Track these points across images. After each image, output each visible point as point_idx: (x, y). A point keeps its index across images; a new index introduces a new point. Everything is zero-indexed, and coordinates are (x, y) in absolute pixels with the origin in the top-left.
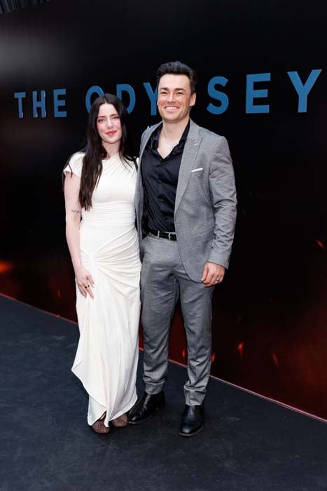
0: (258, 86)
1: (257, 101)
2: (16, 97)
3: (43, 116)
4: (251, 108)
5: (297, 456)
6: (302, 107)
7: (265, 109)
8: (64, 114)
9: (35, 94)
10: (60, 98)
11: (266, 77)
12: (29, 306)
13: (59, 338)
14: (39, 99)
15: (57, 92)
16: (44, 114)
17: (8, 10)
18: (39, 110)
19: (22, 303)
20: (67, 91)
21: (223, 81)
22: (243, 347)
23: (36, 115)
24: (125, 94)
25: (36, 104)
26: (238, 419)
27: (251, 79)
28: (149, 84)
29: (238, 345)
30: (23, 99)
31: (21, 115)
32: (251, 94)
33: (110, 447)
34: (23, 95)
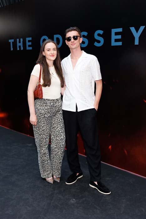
0: (117, 34)
1: (116, 40)
2: (9, 41)
3: (21, 49)
4: (113, 44)
5: (138, 194)
6: (137, 42)
7: (120, 44)
8: (31, 48)
9: (18, 40)
10: (29, 41)
11: (120, 30)
12: (15, 131)
13: (30, 145)
14: (20, 42)
15: (28, 39)
16: (22, 49)
17: (5, 5)
18: (20, 47)
19: (13, 130)
20: (32, 38)
21: (101, 32)
22: (111, 147)
23: (18, 49)
24: (58, 39)
25: (18, 44)
26: (110, 179)
27: (114, 31)
29: (109, 146)
30: (13, 42)
31: (12, 49)
32: (114, 37)
33: (56, 192)
34: (13, 40)
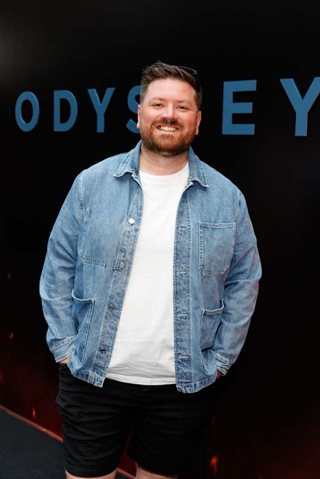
0: (239, 97)
1: (238, 119)
4: (229, 128)
6: (301, 129)
7: (248, 129)
11: (250, 85)
22: (218, 462)
24: (65, 104)
27: (230, 87)
28: (95, 90)
29: (211, 458)
32: (230, 108)
